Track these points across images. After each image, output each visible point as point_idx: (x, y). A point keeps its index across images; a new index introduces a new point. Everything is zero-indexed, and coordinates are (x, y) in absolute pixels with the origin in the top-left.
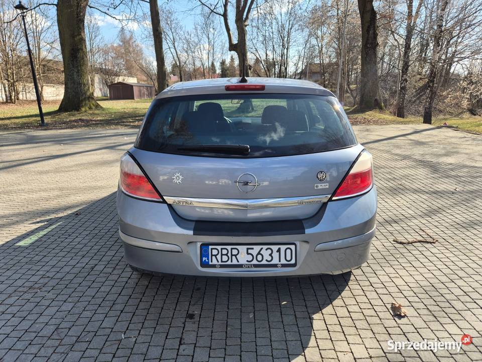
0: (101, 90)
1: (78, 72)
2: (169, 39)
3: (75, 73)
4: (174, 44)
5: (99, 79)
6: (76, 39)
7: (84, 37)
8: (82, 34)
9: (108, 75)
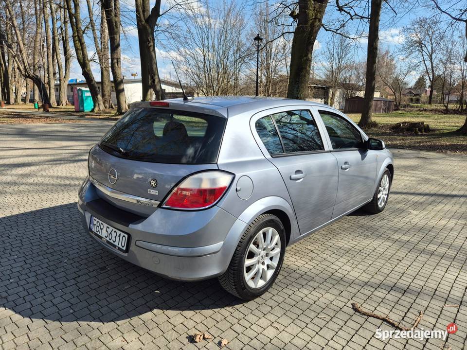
0: (339, 103)
1: (298, 88)
2: (426, 51)
3: (295, 89)
4: (431, 56)
5: (340, 93)
6: (303, 60)
7: (310, 57)
8: (309, 55)
9: (350, 90)
